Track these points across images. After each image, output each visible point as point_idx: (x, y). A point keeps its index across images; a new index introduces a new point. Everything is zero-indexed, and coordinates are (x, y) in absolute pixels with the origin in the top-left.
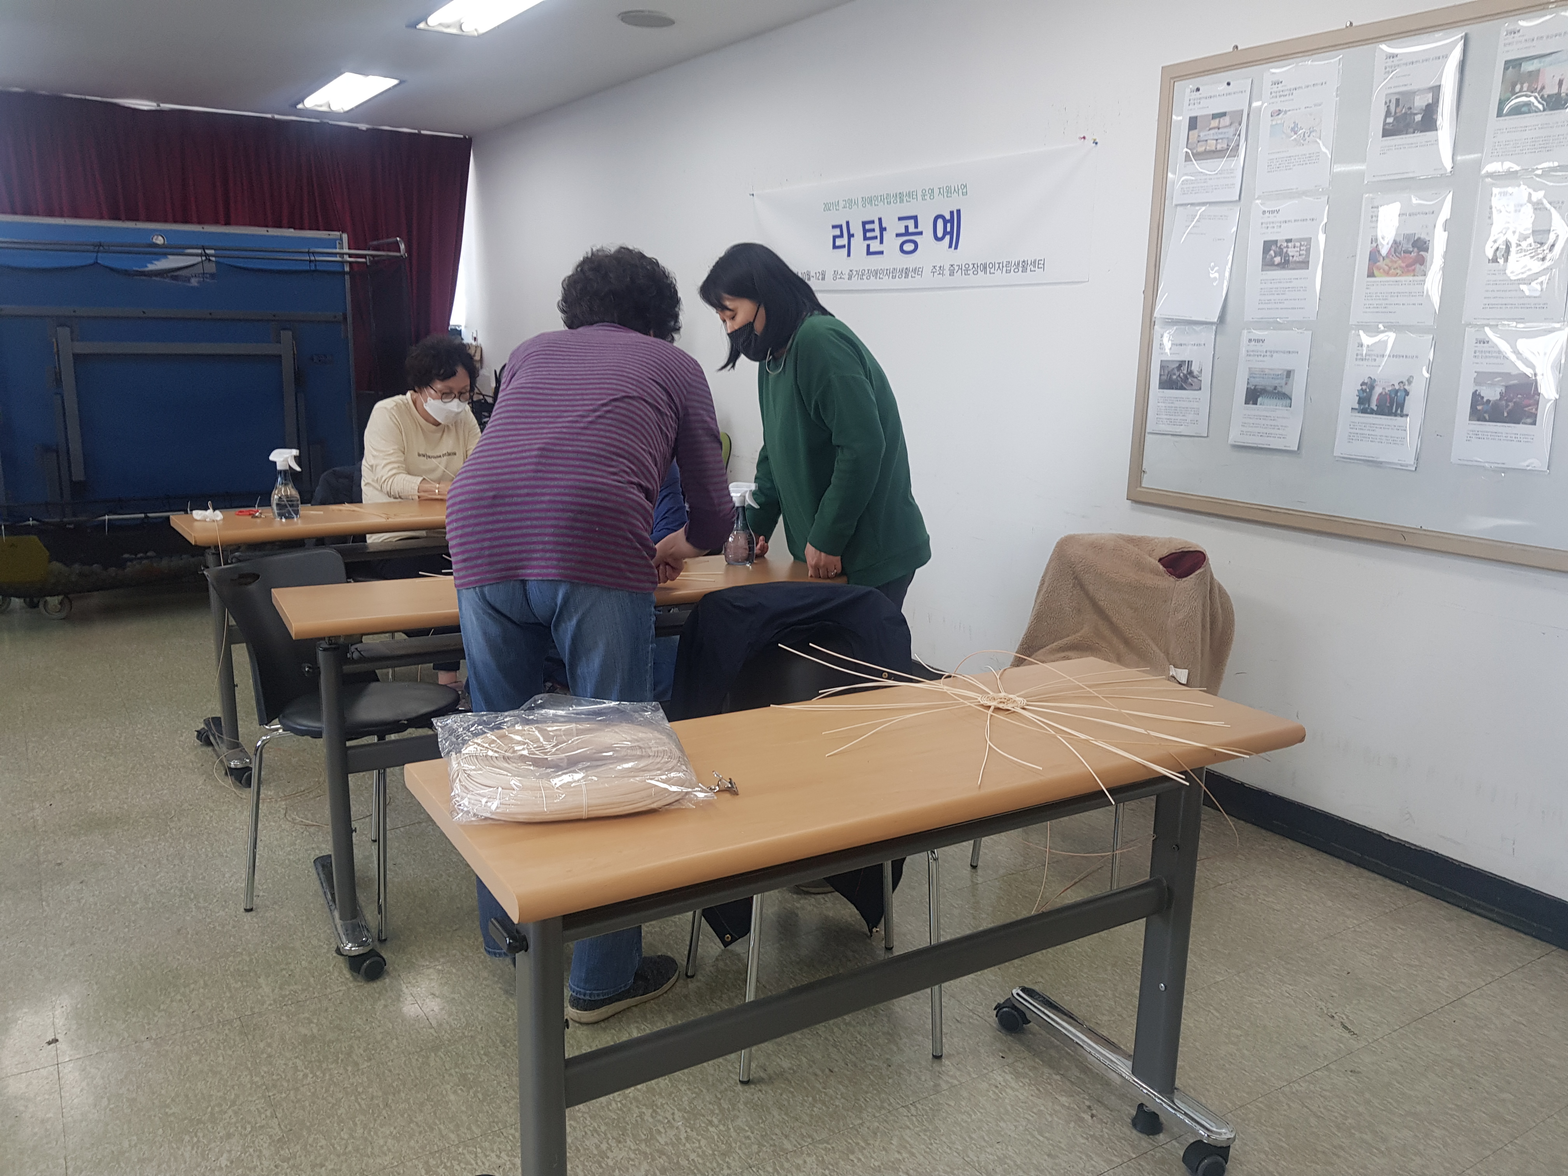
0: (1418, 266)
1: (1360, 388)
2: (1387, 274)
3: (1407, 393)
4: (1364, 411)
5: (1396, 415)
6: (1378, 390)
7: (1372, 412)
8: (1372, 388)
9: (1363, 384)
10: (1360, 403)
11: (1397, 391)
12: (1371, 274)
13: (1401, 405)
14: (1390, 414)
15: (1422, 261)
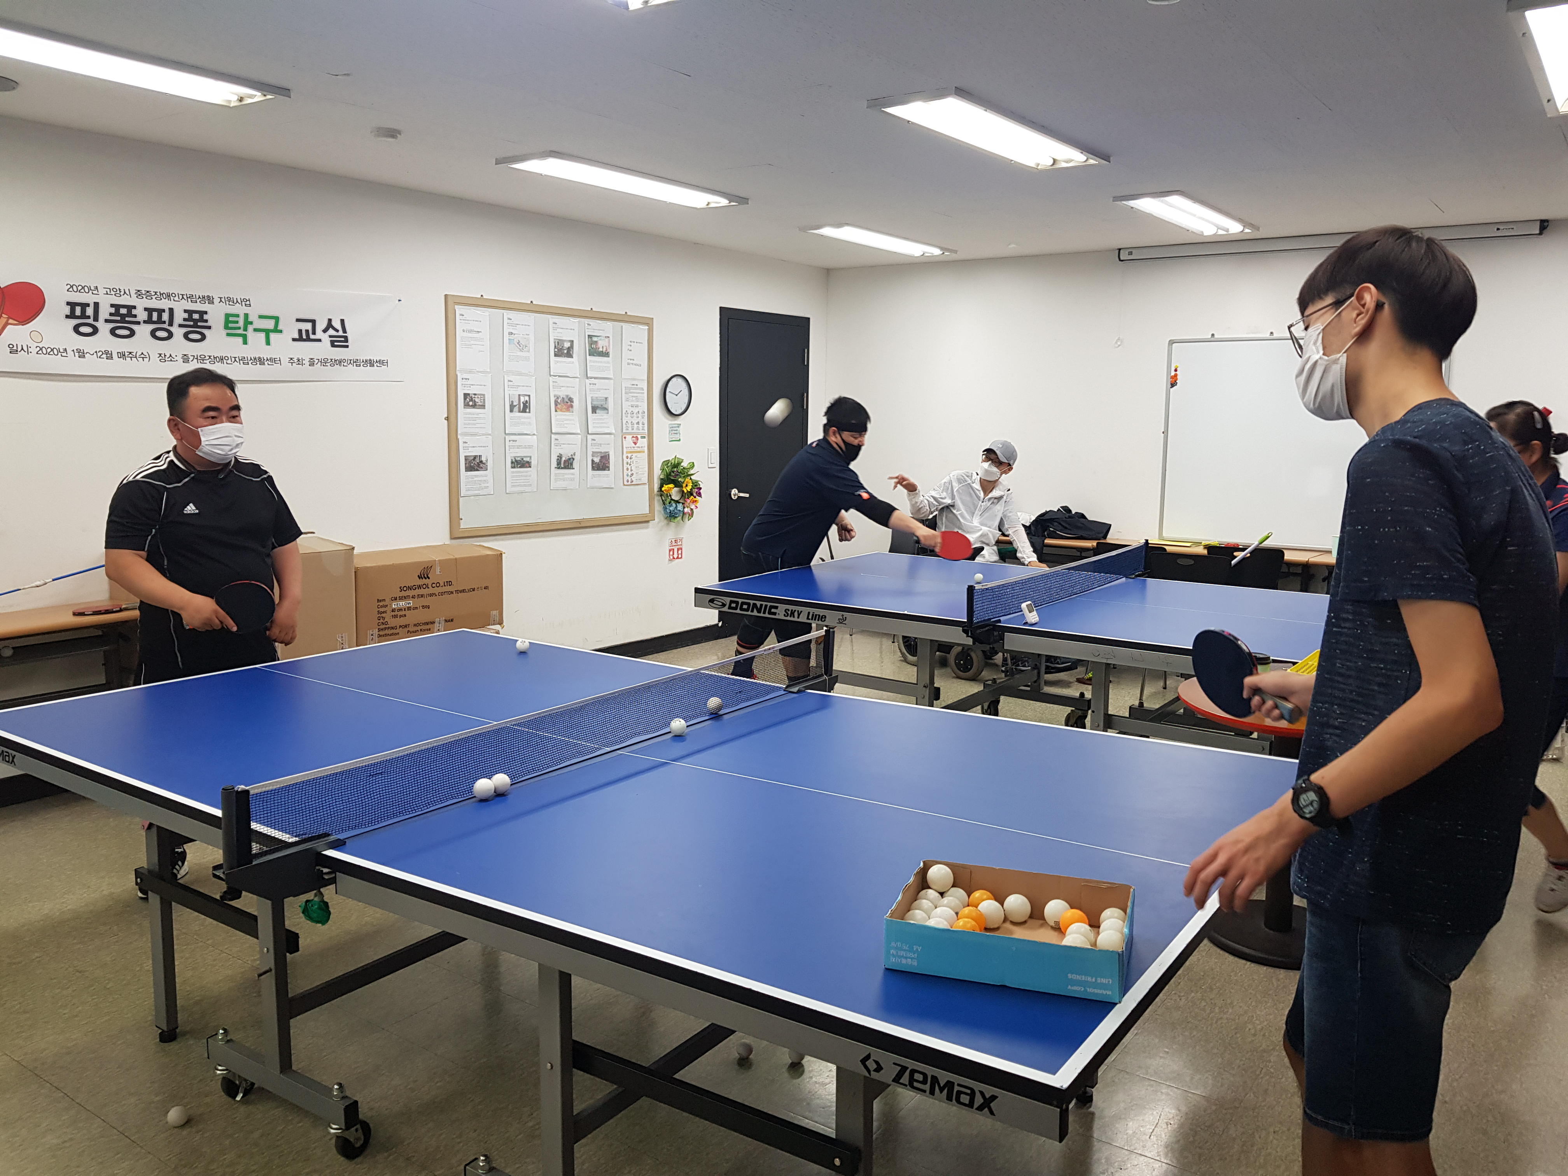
0: (570, 409)
1: (557, 458)
2: (561, 411)
3: (573, 459)
4: (559, 468)
5: (570, 469)
6: (563, 459)
7: (562, 468)
8: (561, 458)
9: (558, 456)
10: (558, 465)
11: (570, 459)
12: (556, 411)
13: (572, 464)
14: (568, 468)
15: (572, 406)
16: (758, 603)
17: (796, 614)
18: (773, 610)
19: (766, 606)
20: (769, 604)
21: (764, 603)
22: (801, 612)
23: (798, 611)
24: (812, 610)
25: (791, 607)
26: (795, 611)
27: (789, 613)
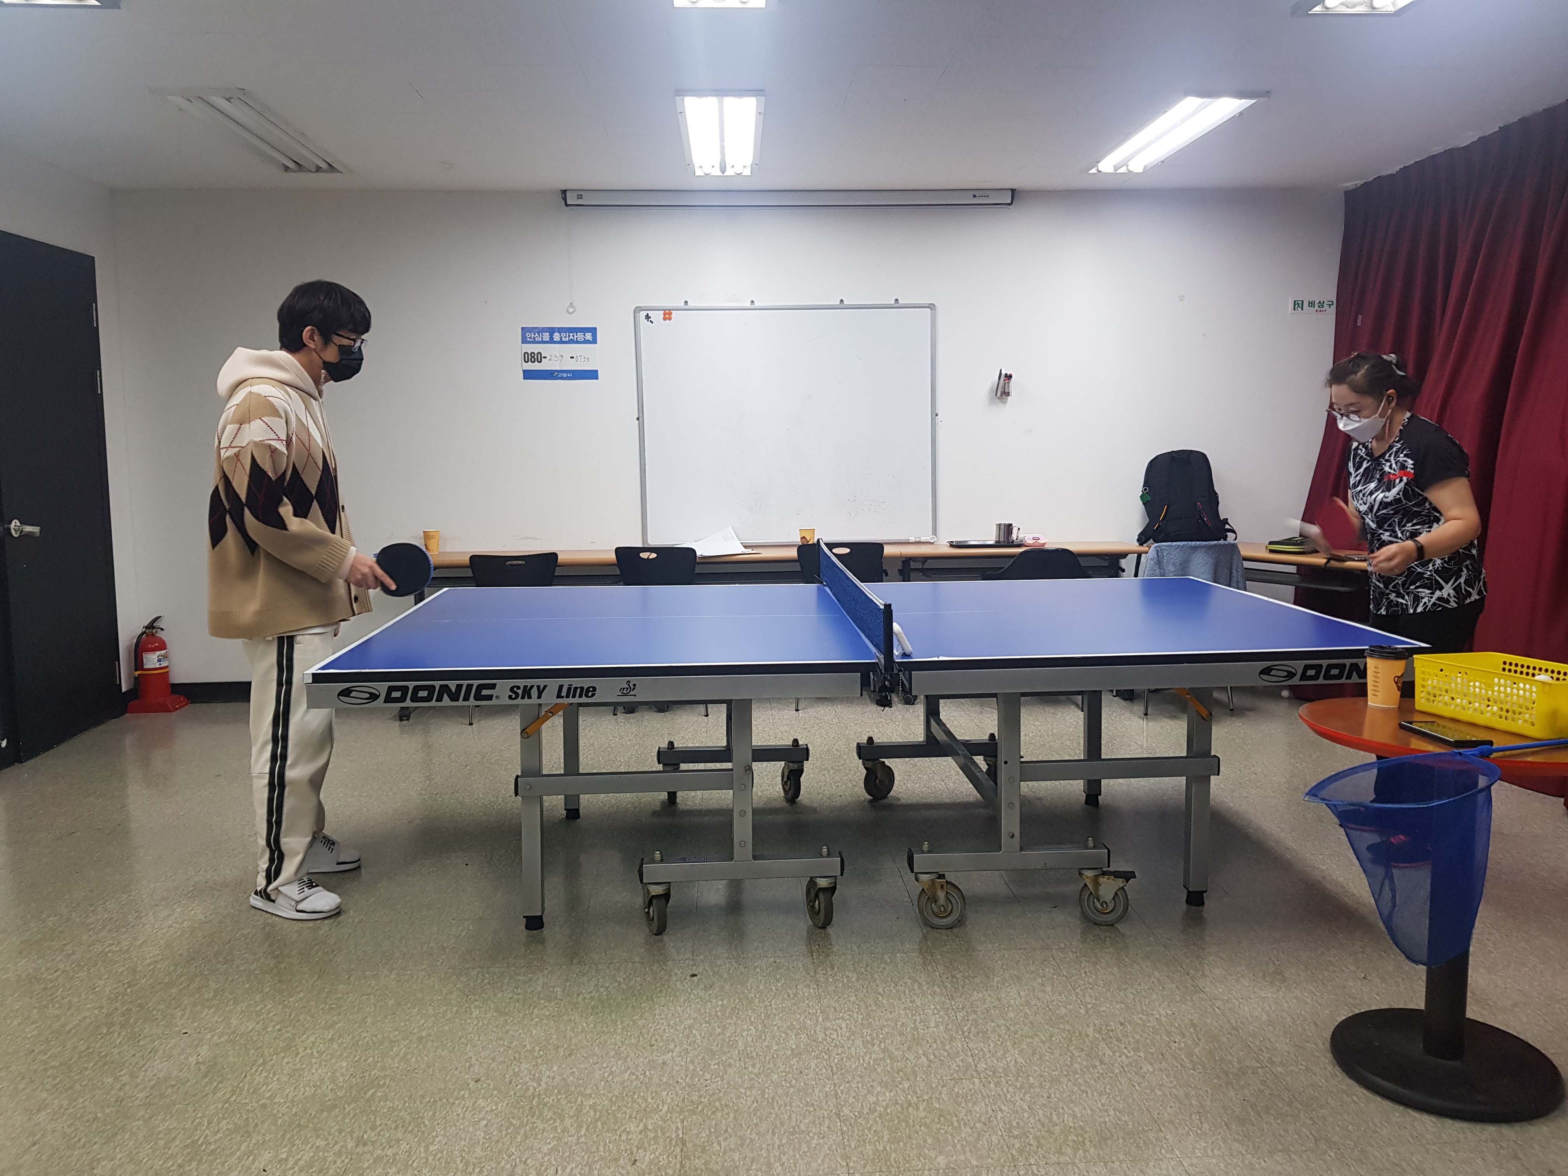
16: (452, 685)
17: (534, 693)
18: (485, 692)
19: (470, 687)
20: (476, 683)
21: (465, 683)
22: (545, 687)
23: (538, 687)
24: (566, 682)
25: (521, 683)
26: (532, 687)
27: (520, 692)
